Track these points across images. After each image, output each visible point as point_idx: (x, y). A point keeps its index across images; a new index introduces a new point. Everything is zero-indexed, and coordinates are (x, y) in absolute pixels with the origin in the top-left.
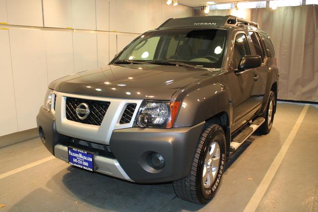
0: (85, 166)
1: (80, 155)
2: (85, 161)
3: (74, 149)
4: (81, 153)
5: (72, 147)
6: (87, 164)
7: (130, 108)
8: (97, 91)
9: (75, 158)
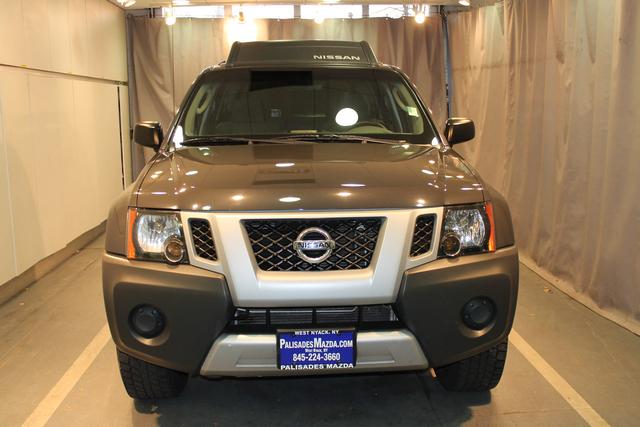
0: (333, 362)
1: (318, 342)
2: (331, 350)
3: (297, 333)
4: (318, 336)
5: (291, 330)
6: (336, 357)
7: (424, 224)
8: (340, 197)
9: (301, 351)
